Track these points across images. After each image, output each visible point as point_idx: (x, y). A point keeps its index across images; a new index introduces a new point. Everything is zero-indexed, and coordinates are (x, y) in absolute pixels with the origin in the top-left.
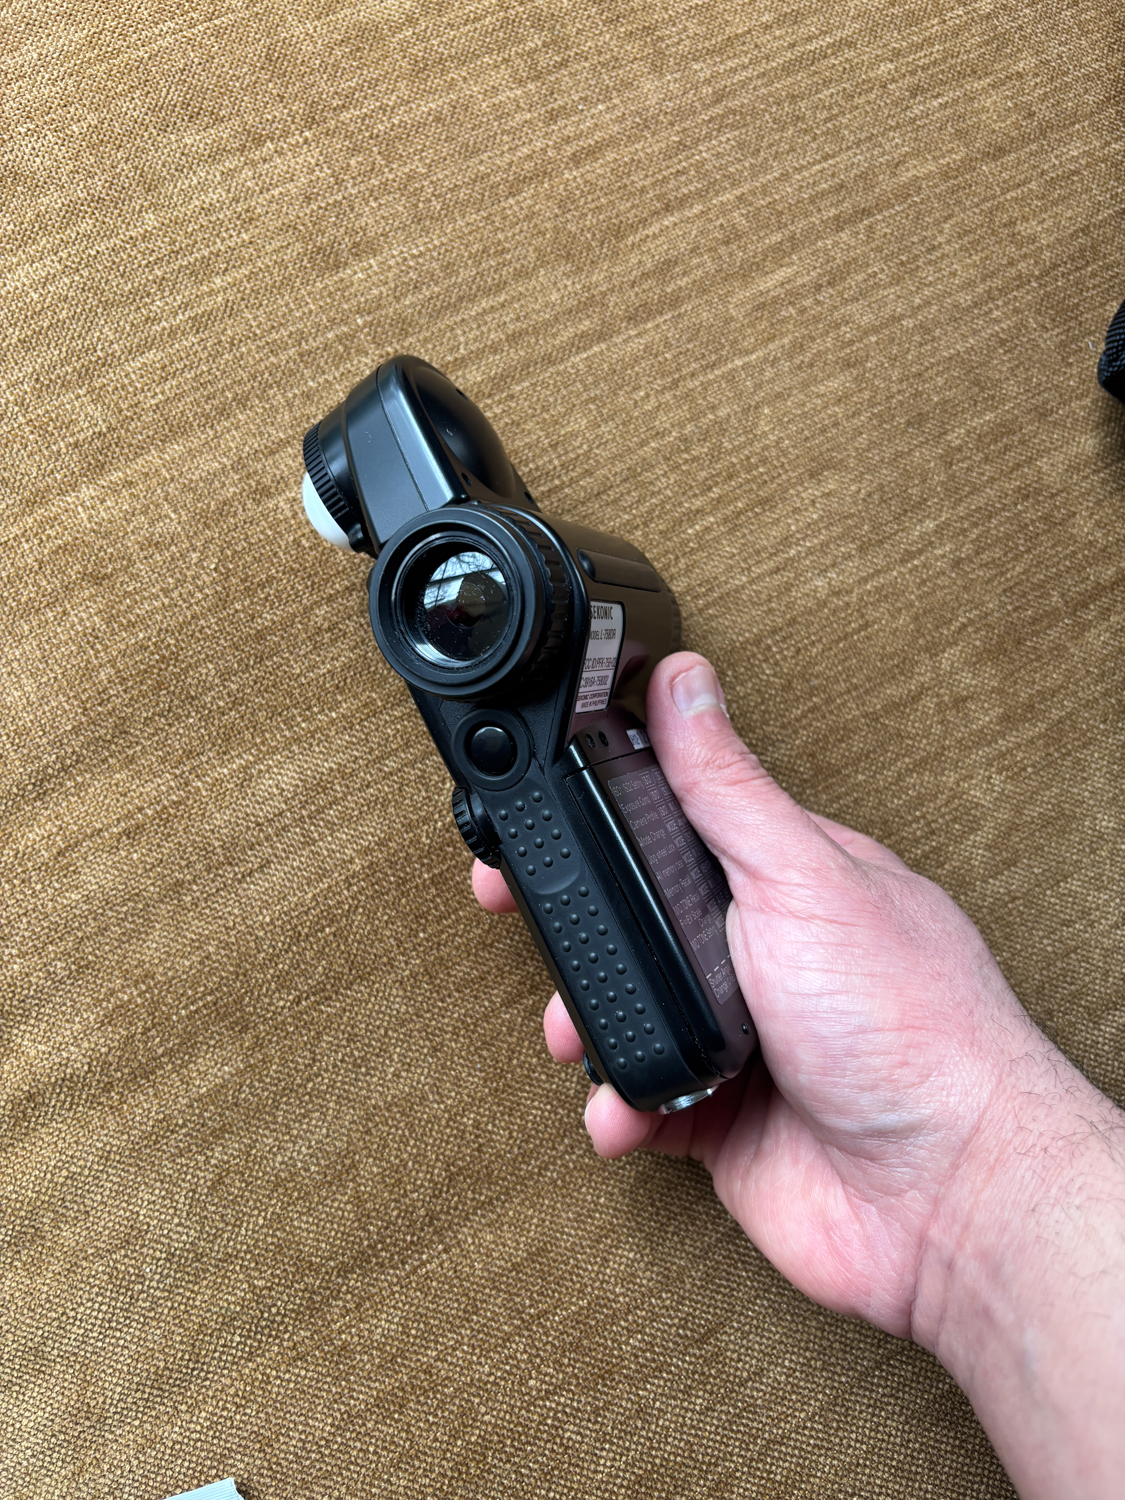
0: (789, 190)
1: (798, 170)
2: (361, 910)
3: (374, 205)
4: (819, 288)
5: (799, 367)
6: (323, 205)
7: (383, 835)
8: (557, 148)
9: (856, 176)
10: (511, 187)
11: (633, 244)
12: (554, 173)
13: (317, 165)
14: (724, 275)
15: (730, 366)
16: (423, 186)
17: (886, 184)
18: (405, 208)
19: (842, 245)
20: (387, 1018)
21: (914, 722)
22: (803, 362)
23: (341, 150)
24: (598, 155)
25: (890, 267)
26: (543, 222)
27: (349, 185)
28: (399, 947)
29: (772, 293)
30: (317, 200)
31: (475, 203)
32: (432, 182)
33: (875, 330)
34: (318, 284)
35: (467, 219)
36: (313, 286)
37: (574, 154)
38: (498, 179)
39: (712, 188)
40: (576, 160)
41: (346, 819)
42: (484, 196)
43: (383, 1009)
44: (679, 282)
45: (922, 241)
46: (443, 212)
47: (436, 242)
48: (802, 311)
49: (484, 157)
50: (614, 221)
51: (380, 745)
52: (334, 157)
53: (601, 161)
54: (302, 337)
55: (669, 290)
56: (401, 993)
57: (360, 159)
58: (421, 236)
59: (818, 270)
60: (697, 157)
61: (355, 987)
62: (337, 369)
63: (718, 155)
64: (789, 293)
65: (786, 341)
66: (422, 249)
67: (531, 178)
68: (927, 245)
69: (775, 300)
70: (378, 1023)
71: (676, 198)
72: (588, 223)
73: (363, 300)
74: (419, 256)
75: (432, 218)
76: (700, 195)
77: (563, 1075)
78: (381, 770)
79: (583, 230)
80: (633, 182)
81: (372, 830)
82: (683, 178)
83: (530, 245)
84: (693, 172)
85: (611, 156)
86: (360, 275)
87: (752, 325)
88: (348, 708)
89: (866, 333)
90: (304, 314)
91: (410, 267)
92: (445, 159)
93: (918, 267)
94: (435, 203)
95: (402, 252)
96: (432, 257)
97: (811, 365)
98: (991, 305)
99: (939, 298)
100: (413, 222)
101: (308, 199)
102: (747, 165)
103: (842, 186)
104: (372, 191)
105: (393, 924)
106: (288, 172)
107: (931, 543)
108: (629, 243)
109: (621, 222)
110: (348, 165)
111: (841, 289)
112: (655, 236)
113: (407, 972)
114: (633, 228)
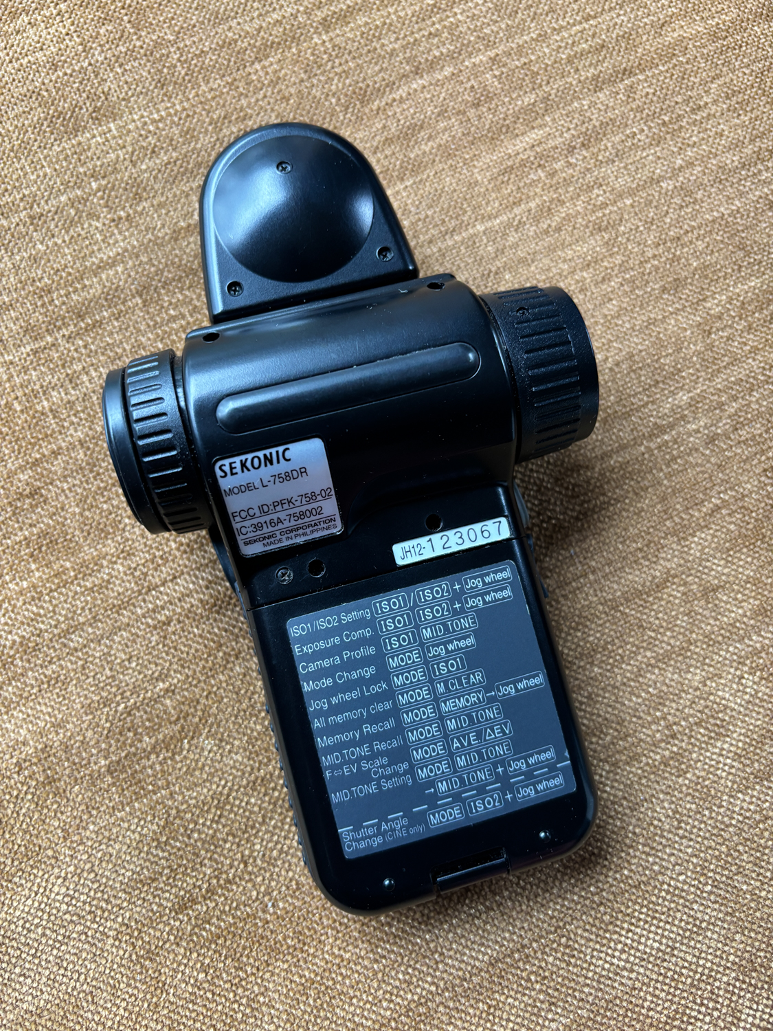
0: (547, 51)
1: (558, 31)
2: (29, 797)
3: (119, 70)
4: (571, 150)
5: (546, 232)
6: (69, 71)
7: (60, 716)
8: (307, 13)
9: (618, 36)
10: (258, 52)
11: (379, 108)
12: (302, 38)
13: (67, 34)
14: (471, 138)
15: (471, 231)
16: (170, 52)
17: (648, 45)
18: (149, 73)
19: (600, 106)
20: (45, 917)
21: (657, 612)
22: (550, 226)
23: (93, 20)
24: (348, 19)
25: (650, 128)
26: (287, 86)
27: (96, 53)
28: (65, 839)
29: (521, 155)
30: (63, 67)
31: (221, 69)
32: (178, 48)
33: (632, 193)
34: (56, 147)
35: (211, 84)
36: (51, 149)
37: (325, 19)
38: (246, 44)
39: (466, 49)
40: (326, 24)
41: (24, 698)
42: (229, 61)
43: (43, 906)
44: (423, 147)
45: (687, 102)
46: (187, 78)
47: (178, 107)
48: (552, 175)
49: (234, 23)
50: (360, 85)
51: (67, 619)
52: (85, 27)
53: (352, 25)
54: (33, 201)
55: (412, 156)
56: (63, 890)
57: (110, 28)
58: (163, 101)
59: (573, 132)
60: (452, 19)
61: (16, 879)
62: (67, 232)
63: (473, 17)
64: (539, 156)
65: (532, 205)
66: (163, 113)
67: (279, 43)
68: (691, 104)
69: (523, 164)
70: (36, 921)
71: (427, 60)
72: (333, 87)
73: (99, 163)
74: (160, 121)
75: (176, 83)
76: (452, 57)
77: (231, 995)
78: (65, 645)
79: (328, 95)
80: (383, 45)
81: (50, 710)
82: (436, 41)
83: (272, 110)
84: (446, 34)
85: (361, 20)
86: (99, 139)
87: (498, 189)
88: (40, 577)
89: (621, 196)
90: (38, 176)
91: (150, 132)
92: (194, 26)
93: (681, 127)
94: (179, 68)
95: (142, 117)
96: (173, 122)
97: (559, 230)
98: (760, 166)
99: (703, 160)
100: (156, 87)
101: (55, 67)
102: (503, 26)
103: (603, 46)
104: (118, 57)
105: (62, 813)
106: (39, 42)
107: (683, 417)
108: (375, 108)
109: (368, 86)
110: (98, 33)
111: (596, 150)
112: (401, 100)
113: (72, 869)
114: (379, 92)
